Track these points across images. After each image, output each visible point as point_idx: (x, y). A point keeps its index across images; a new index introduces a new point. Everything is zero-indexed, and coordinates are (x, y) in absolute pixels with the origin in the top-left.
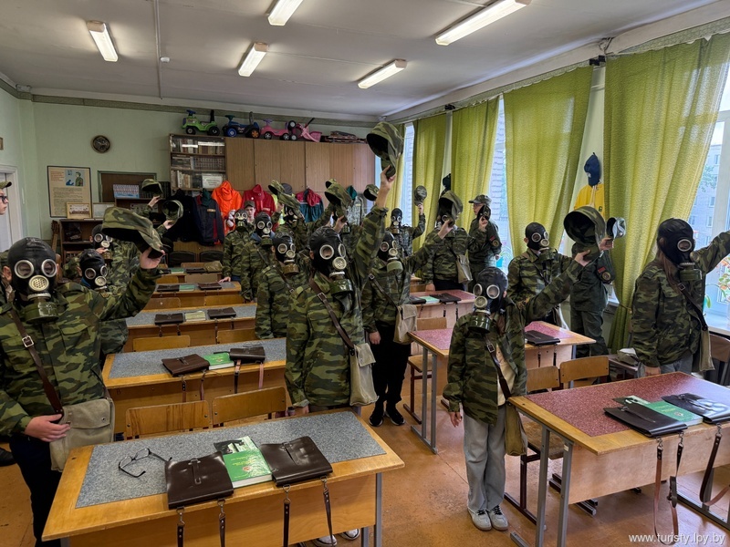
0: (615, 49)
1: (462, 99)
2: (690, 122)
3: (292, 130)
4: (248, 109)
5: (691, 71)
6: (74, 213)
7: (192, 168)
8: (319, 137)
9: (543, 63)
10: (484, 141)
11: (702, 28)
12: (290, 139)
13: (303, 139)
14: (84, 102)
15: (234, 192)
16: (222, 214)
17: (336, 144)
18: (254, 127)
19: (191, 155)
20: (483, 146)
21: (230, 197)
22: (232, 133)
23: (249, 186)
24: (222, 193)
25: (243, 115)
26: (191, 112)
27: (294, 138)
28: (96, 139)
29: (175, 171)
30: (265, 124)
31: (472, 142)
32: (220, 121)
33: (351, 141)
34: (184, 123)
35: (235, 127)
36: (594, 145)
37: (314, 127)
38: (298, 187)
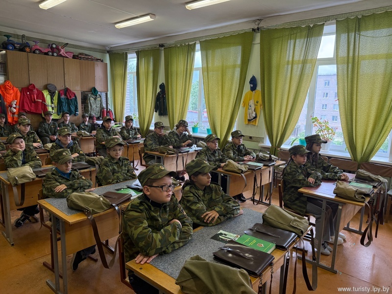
3: (53, 49)
4: (21, 33)
8: (72, 55)
10: (187, 66)
12: (53, 55)
13: (61, 56)
15: (15, 88)
16: (6, 103)
17: (83, 61)
18: (27, 45)
20: (187, 68)
22: (11, 48)
23: (25, 84)
25: (17, 36)
27: (55, 54)
30: (34, 43)
31: (178, 65)
33: (92, 60)
35: (13, 44)
37: (67, 49)
38: (60, 87)
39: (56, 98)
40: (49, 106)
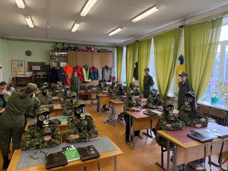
0: (187, 23)
1: (141, 39)
2: (210, 44)
3: (88, 49)
4: (75, 42)
5: (210, 29)
6: (19, 75)
7: (57, 60)
8: (97, 50)
9: (165, 27)
10: (147, 51)
11: (212, 16)
13: (92, 51)
14: (23, 40)
15: (70, 68)
16: (66, 75)
17: (102, 53)
18: (77, 48)
19: (57, 56)
20: (147, 53)
21: (69, 69)
22: (70, 50)
23: (75, 66)
24: (66, 68)
25: (73, 44)
26: (57, 43)
27: (89, 51)
28: (27, 52)
29: (52, 61)
30: (80, 47)
31: (144, 52)
32: (66, 46)
33: (107, 52)
34: (55, 46)
35: (71, 48)
36: (182, 52)
37: (95, 47)
38: (90, 66)
39: (88, 71)
40: (85, 75)
